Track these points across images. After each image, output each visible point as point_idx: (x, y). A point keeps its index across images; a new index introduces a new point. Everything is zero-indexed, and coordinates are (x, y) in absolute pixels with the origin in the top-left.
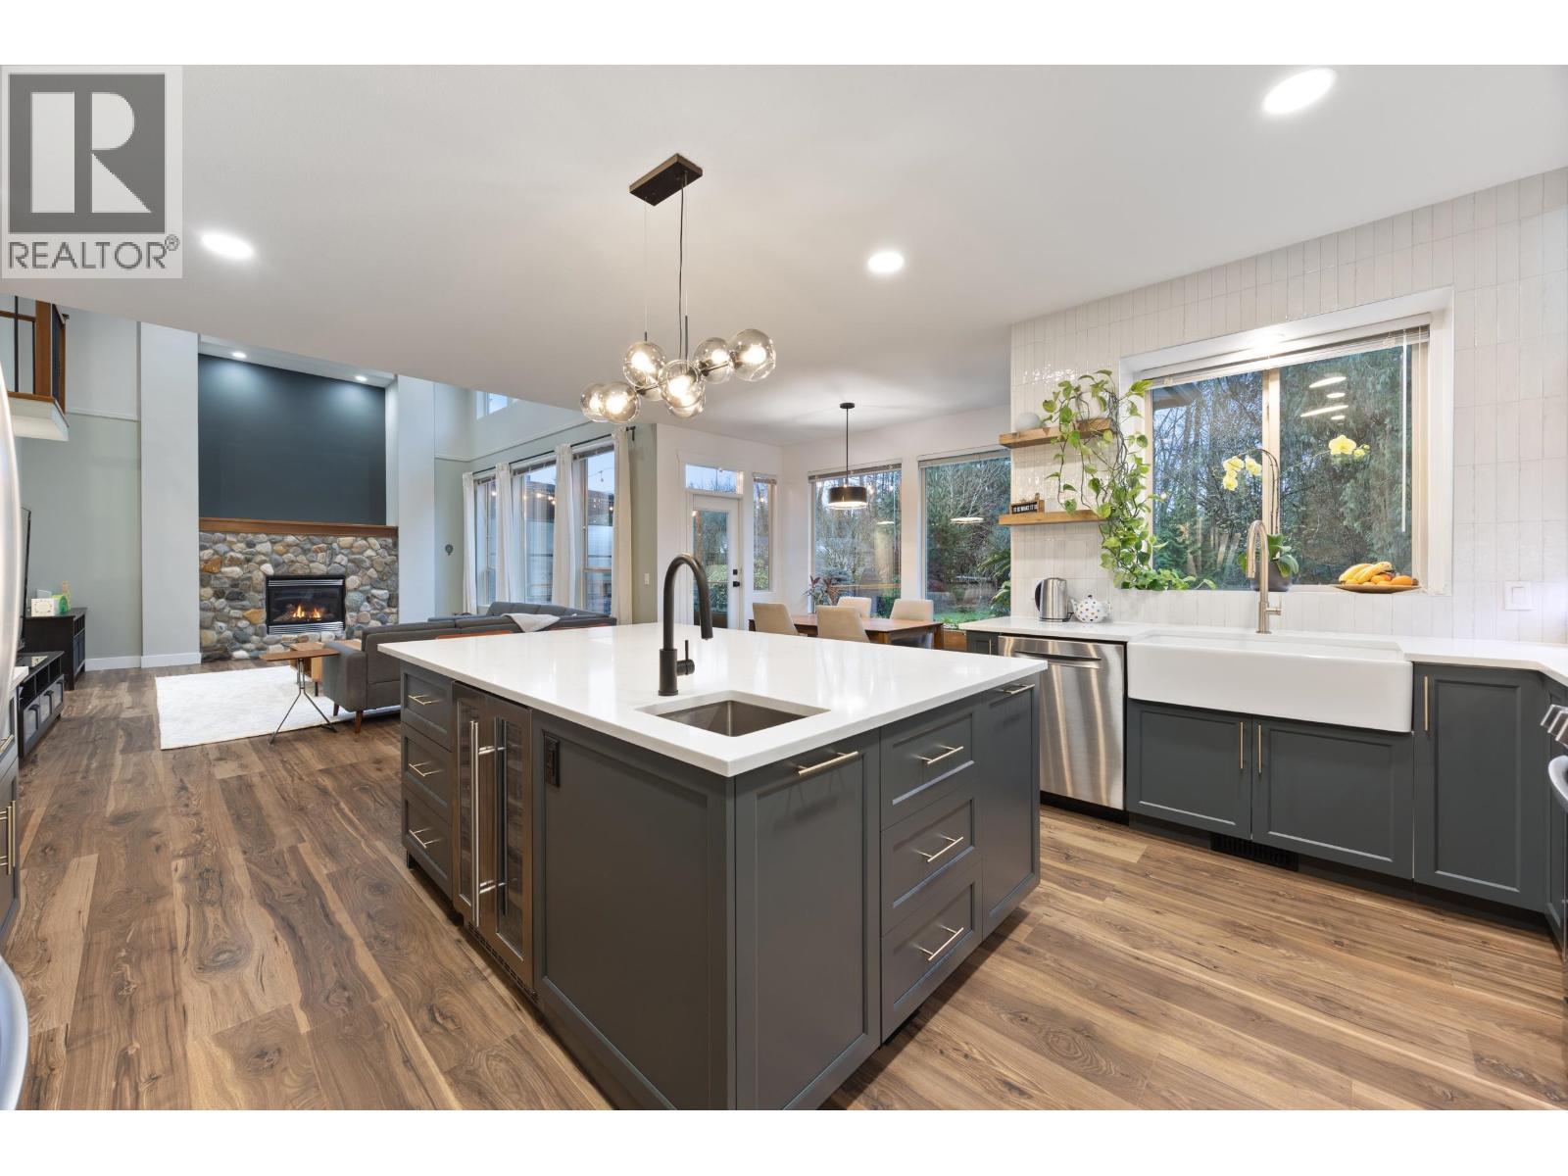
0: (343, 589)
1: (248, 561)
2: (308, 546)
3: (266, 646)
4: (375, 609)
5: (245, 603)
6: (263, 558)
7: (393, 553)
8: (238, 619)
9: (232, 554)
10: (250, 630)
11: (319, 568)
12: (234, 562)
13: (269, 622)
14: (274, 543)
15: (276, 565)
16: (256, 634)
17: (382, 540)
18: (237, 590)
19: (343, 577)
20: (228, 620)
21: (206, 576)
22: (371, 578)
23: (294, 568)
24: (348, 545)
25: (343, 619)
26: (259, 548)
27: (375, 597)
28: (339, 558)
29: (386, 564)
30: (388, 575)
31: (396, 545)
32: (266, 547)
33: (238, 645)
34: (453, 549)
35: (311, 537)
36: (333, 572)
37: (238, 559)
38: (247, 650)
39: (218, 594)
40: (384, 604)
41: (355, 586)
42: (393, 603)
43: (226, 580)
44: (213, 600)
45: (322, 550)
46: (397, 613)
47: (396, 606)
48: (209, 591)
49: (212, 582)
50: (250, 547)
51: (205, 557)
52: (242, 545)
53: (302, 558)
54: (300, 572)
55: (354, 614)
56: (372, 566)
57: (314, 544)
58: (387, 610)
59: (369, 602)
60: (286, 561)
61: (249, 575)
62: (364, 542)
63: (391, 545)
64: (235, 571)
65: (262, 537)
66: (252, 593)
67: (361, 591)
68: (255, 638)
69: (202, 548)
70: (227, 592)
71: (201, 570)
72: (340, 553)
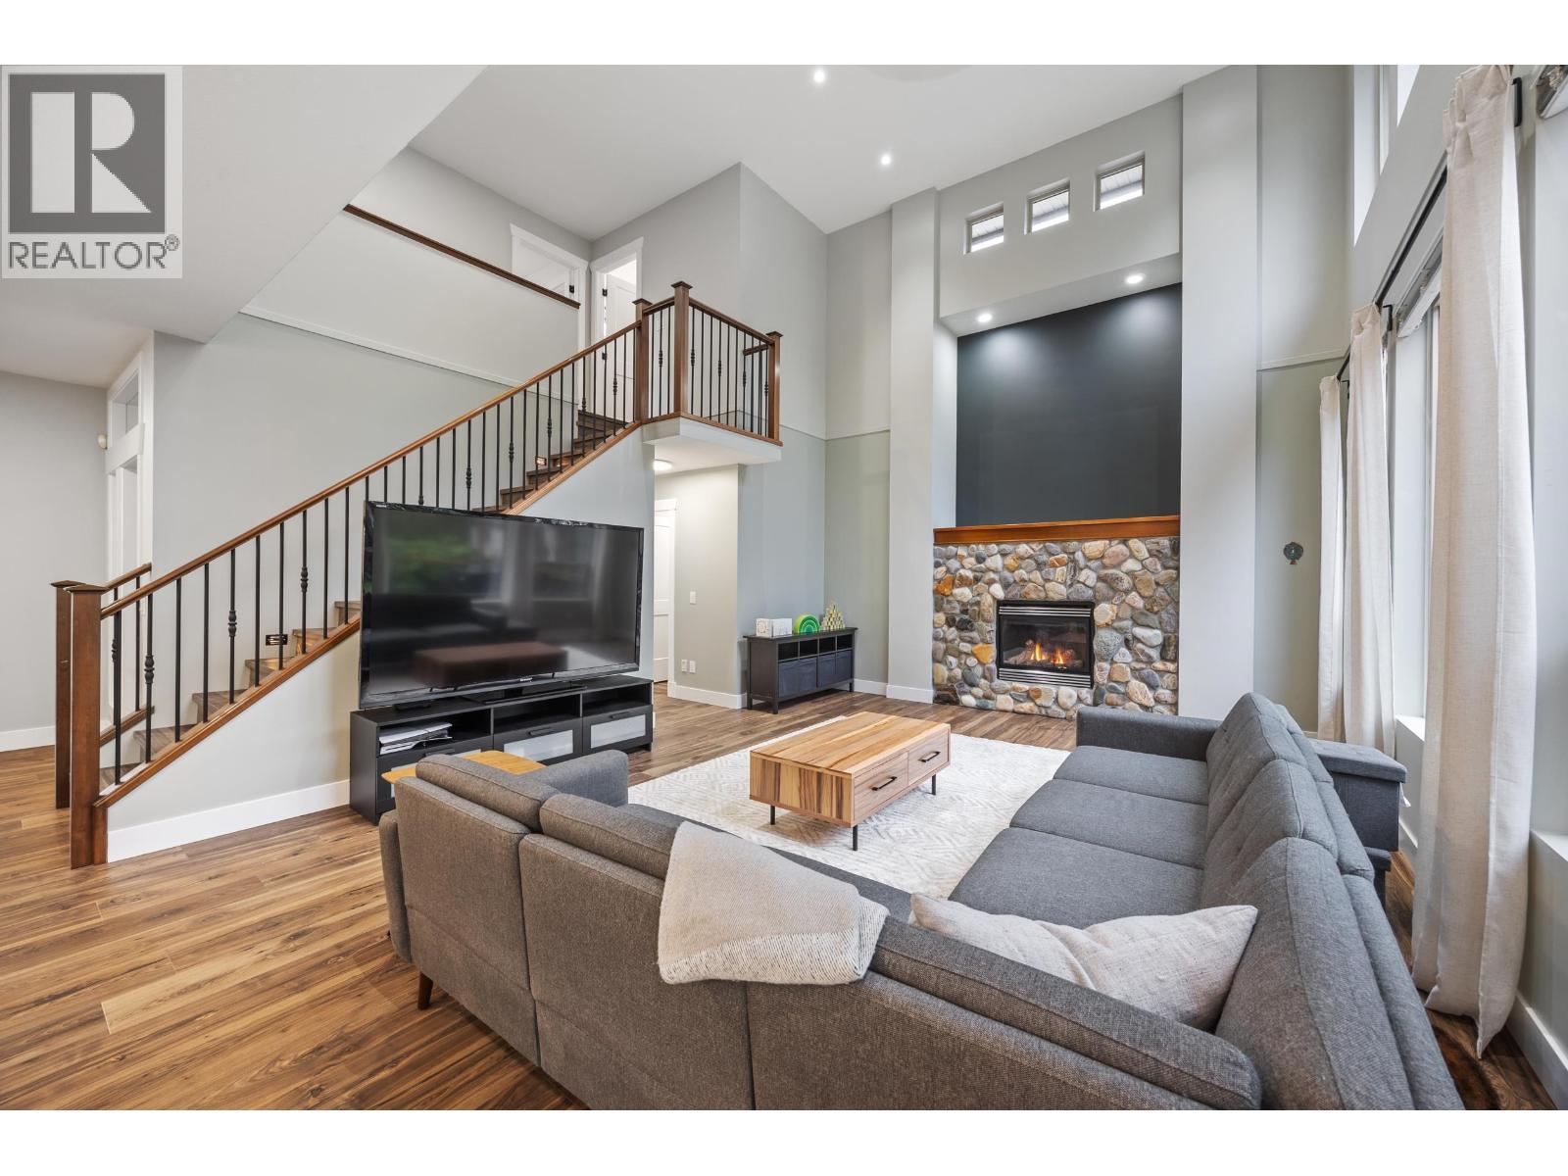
0: (1090, 622)
1: (977, 580)
2: (1044, 558)
3: (993, 695)
4: (1138, 661)
5: (975, 634)
6: (992, 575)
7: (1171, 564)
8: (967, 654)
9: (962, 571)
10: (979, 670)
11: (1058, 591)
12: (963, 582)
13: (1000, 663)
14: (1004, 555)
15: (1006, 586)
16: (985, 677)
17: (1152, 543)
18: (967, 617)
19: (1090, 605)
20: (959, 654)
21: (940, 598)
22: (1133, 608)
23: (1026, 590)
24: (1097, 554)
25: (1091, 672)
26: (990, 563)
27: (1139, 641)
28: (1083, 576)
29: (1157, 584)
30: (1164, 605)
31: (1176, 549)
32: (996, 562)
33: (967, 688)
34: (1300, 553)
35: (1047, 544)
36: (1074, 597)
37: (967, 577)
38: (976, 697)
39: (950, 622)
40: (1155, 654)
41: (1107, 620)
42: (1170, 654)
43: (956, 605)
44: (945, 628)
45: (1061, 563)
46: (1177, 673)
47: (1175, 660)
48: (942, 617)
49: (945, 606)
50: (980, 563)
51: (939, 576)
52: (972, 560)
53: (1037, 576)
54: (1033, 596)
55: (1106, 665)
56: (1134, 588)
57: (1051, 554)
58: (1159, 665)
59: (1129, 648)
60: (1017, 580)
61: (978, 598)
62: (1122, 547)
63: (1167, 551)
64: (964, 593)
65: (993, 548)
66: (980, 622)
67: (1116, 629)
68: (983, 681)
69: (937, 565)
70: (957, 619)
71: (936, 592)
72: (1087, 567)
